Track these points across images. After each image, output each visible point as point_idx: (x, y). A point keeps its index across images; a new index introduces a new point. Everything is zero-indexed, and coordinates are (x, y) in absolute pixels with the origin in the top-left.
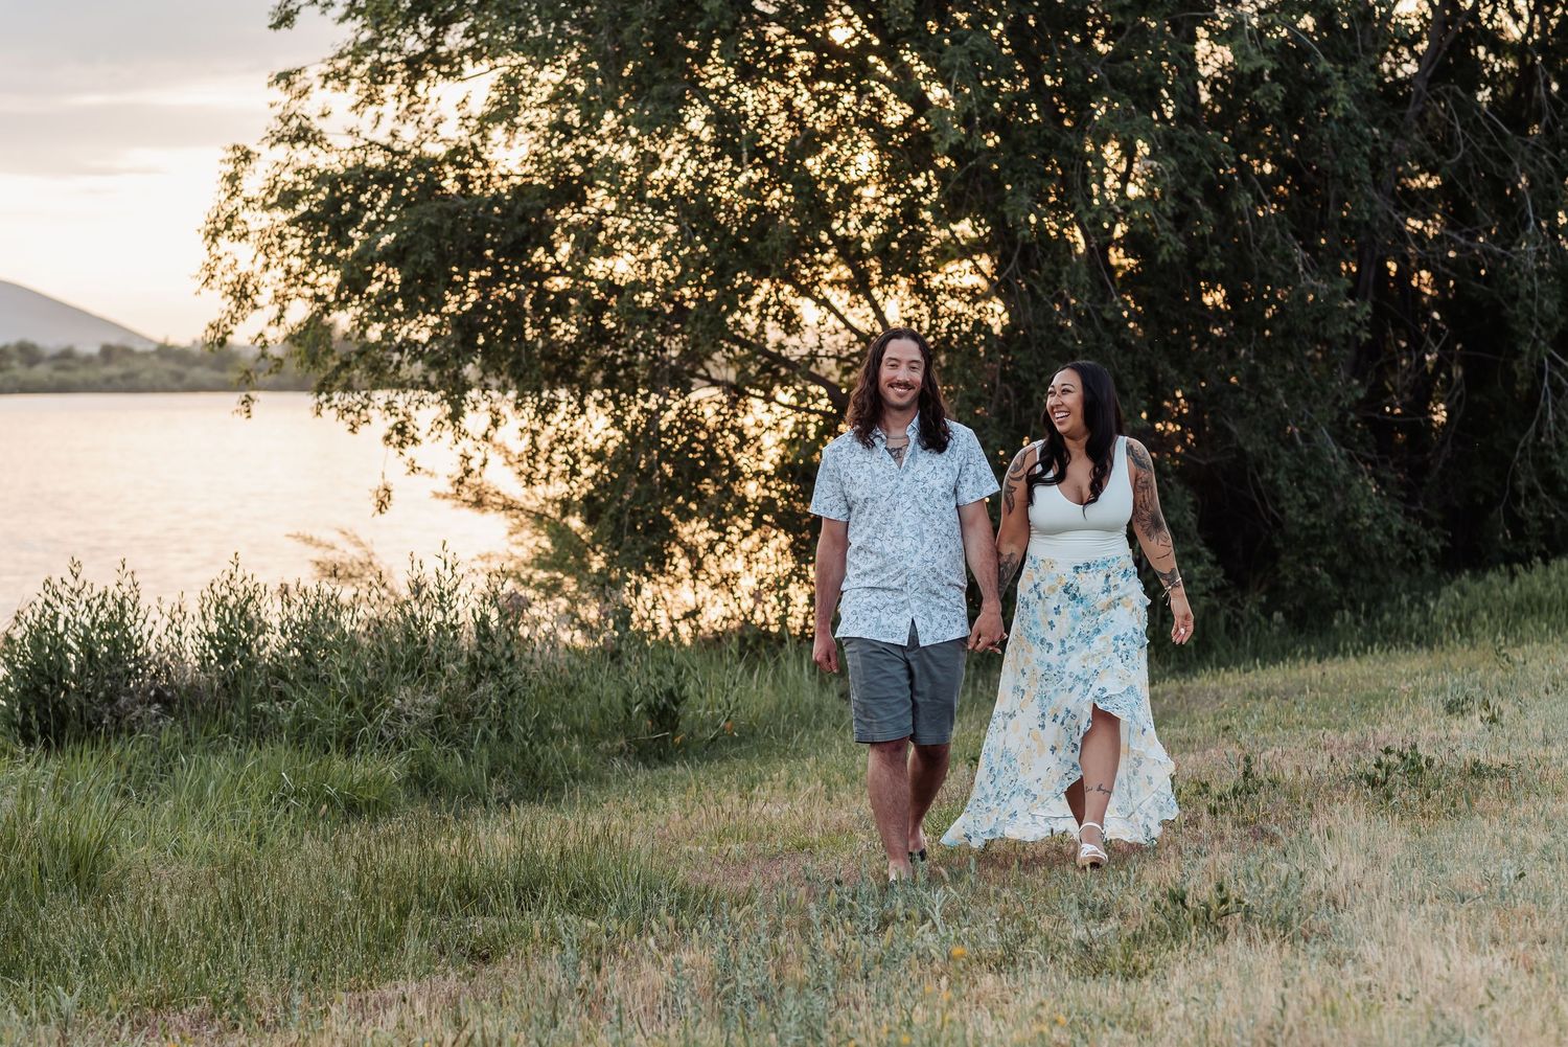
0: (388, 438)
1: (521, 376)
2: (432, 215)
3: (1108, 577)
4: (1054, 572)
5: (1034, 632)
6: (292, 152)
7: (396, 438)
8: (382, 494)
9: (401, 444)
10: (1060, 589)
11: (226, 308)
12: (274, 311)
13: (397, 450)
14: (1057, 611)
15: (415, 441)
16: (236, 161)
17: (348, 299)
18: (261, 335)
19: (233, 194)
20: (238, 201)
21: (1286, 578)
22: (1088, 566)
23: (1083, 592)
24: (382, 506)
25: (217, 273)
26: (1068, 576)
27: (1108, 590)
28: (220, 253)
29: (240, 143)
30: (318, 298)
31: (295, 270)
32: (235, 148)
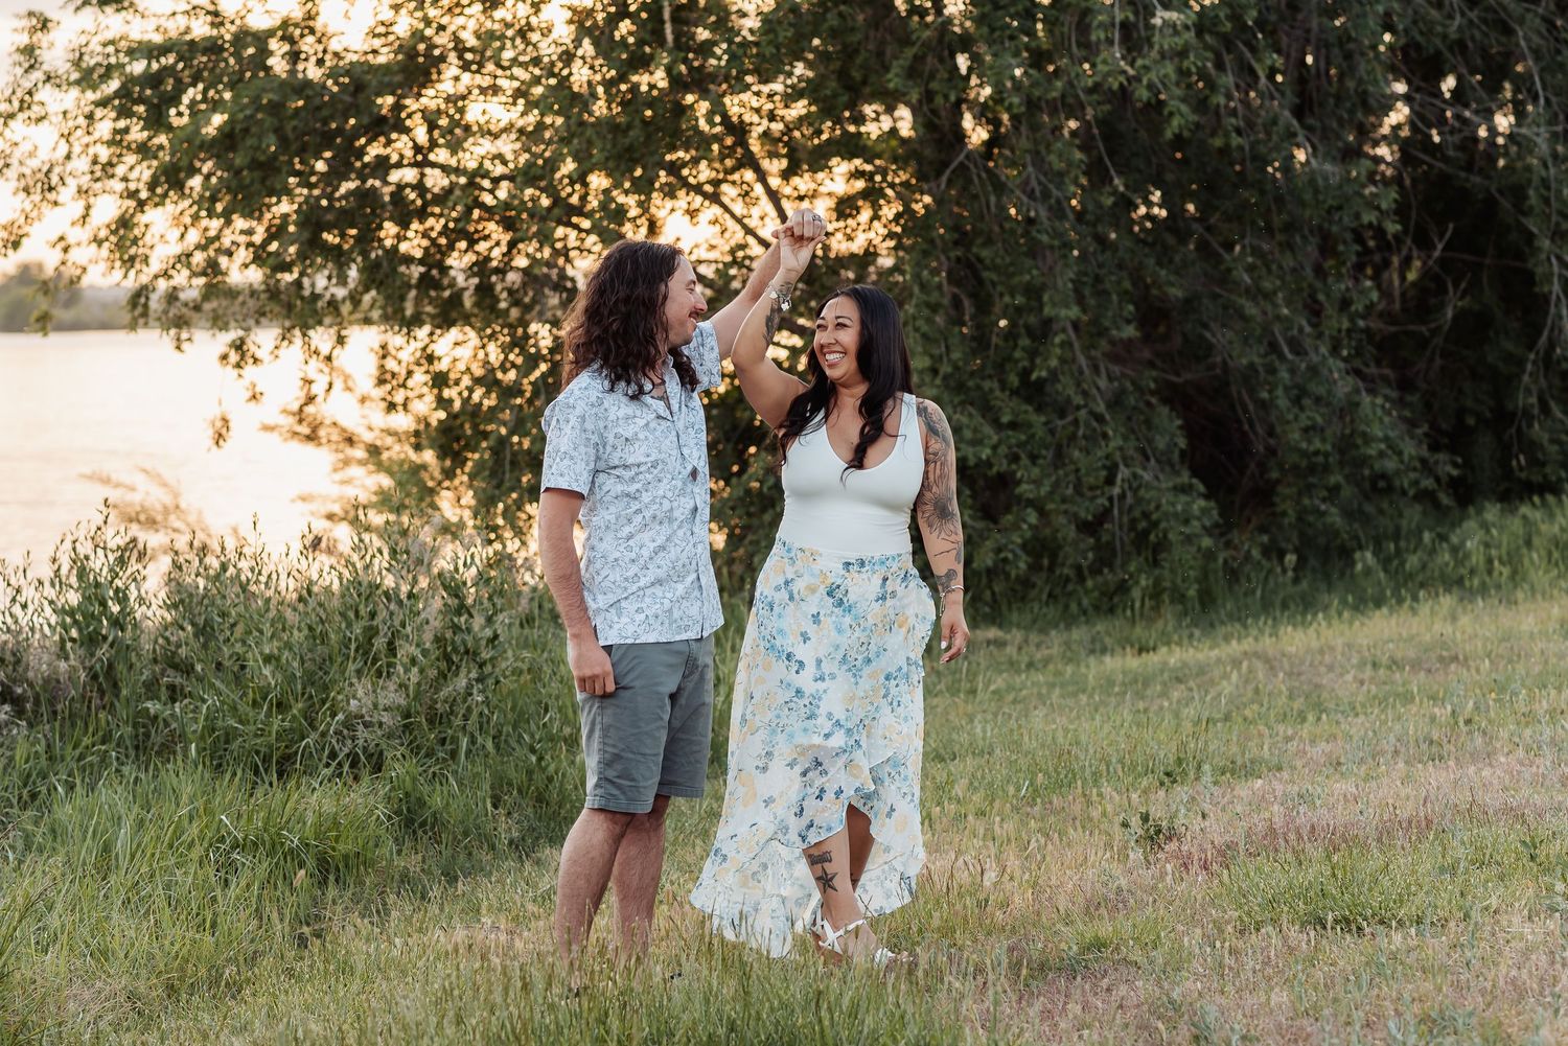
0: (224, 357)
1: (381, 283)
2: (272, 90)
3: (885, 579)
4: (816, 568)
5: (778, 643)
6: (101, 17)
7: (234, 357)
8: (219, 424)
9: (238, 366)
10: (822, 590)
11: (19, 206)
12: (78, 208)
13: (236, 372)
14: (816, 618)
15: (256, 361)
16: (33, 31)
17: (165, 195)
18: (62, 239)
19: (32, 67)
20: (38, 75)
21: (1284, 514)
22: (862, 564)
23: (852, 597)
24: (219, 438)
25: (14, 161)
26: (836, 572)
27: (883, 598)
28: (17, 138)
29: (37, 8)
30: (132, 194)
31: (103, 159)
32: (31, 14)
